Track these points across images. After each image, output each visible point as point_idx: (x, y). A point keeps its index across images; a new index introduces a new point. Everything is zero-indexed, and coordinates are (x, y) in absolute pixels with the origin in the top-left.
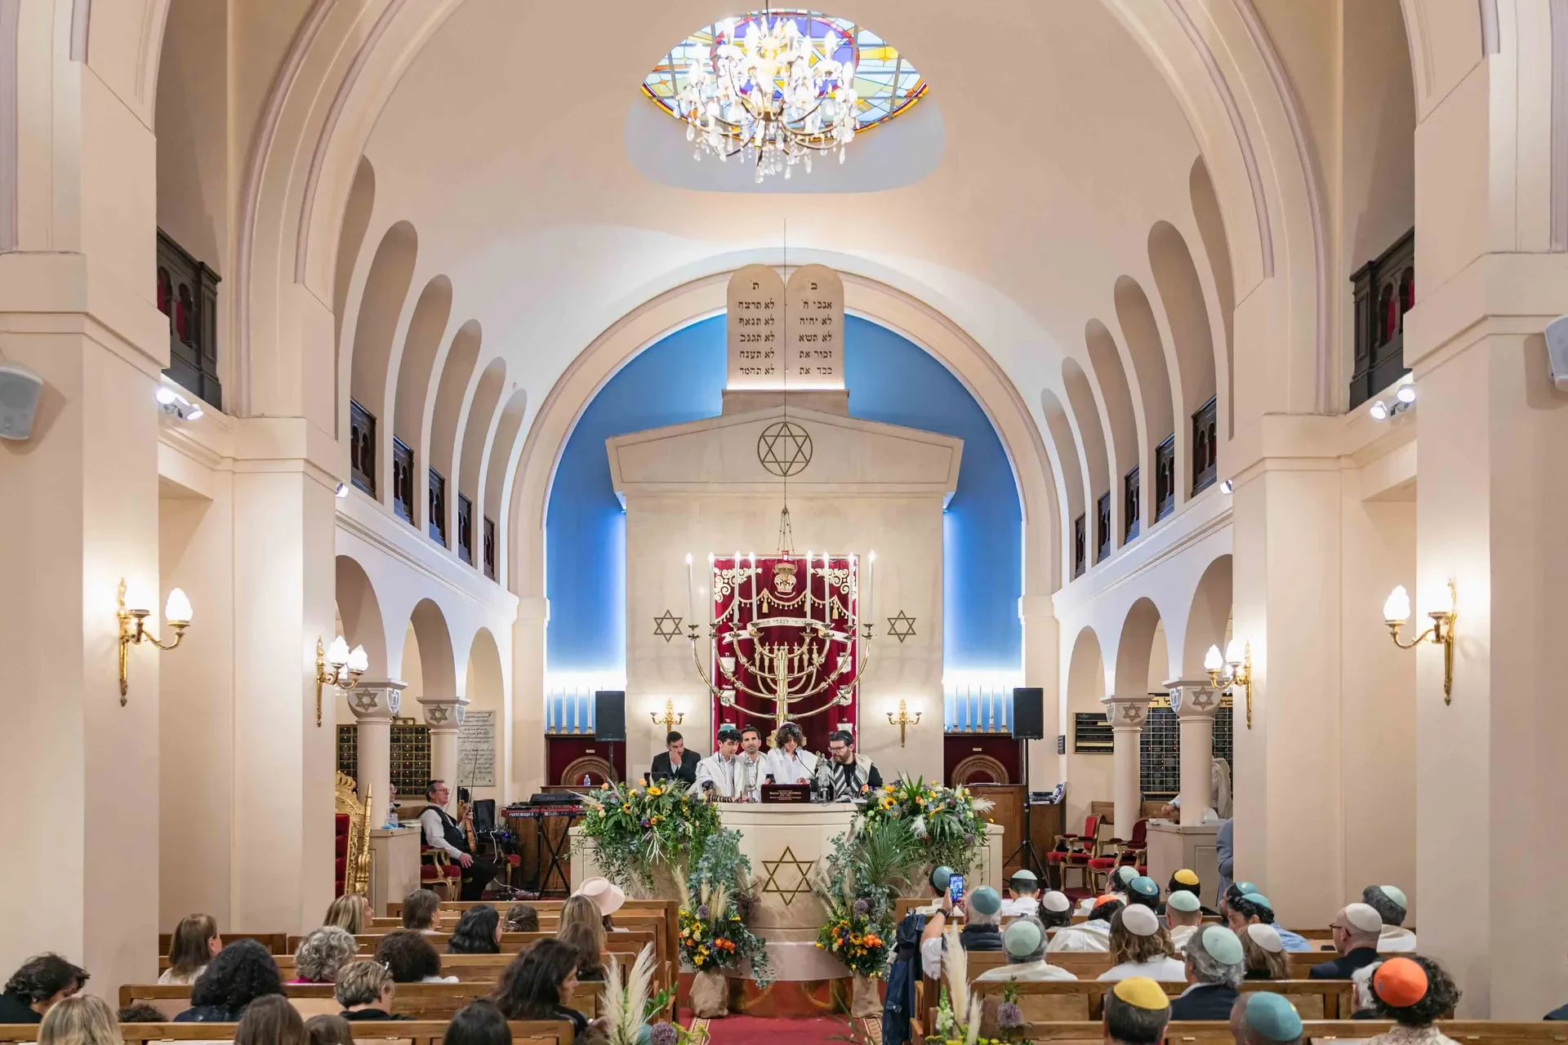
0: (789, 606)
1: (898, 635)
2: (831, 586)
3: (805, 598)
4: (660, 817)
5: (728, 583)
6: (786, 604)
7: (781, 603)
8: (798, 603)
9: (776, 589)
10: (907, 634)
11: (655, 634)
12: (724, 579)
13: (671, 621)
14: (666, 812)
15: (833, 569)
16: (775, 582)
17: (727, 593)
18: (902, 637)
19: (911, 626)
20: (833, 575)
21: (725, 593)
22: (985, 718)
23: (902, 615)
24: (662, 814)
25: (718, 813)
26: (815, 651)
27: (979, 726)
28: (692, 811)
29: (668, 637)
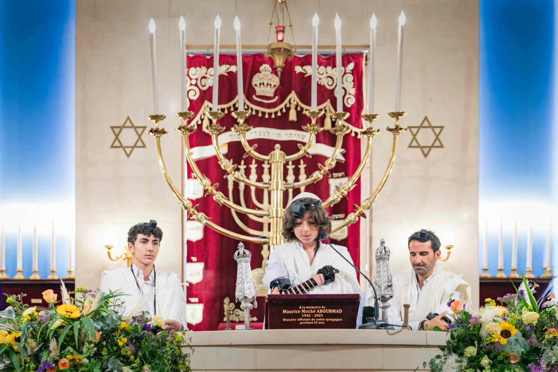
0: (270, 114)
1: (422, 148)
2: (320, 87)
3: (290, 103)
4: (77, 356)
5: (196, 85)
6: (267, 111)
7: (261, 109)
8: (281, 110)
9: (254, 91)
10: (433, 146)
11: (112, 147)
12: (191, 79)
13: (132, 130)
14: (88, 349)
15: (326, 67)
16: (253, 83)
17: (195, 98)
18: (426, 150)
19: (437, 136)
20: (325, 75)
21: (192, 98)
22: (521, 259)
23: (426, 122)
24: (81, 353)
25: (185, 351)
26: (302, 171)
27: (514, 270)
28: (139, 348)
29: (128, 150)
